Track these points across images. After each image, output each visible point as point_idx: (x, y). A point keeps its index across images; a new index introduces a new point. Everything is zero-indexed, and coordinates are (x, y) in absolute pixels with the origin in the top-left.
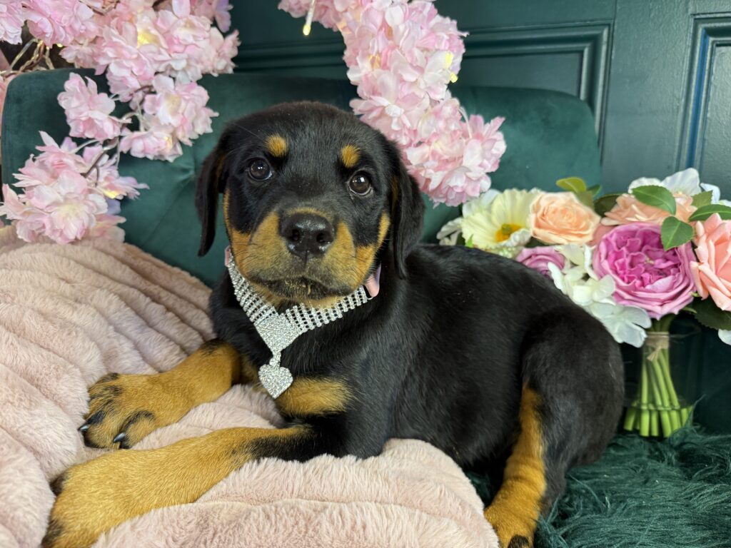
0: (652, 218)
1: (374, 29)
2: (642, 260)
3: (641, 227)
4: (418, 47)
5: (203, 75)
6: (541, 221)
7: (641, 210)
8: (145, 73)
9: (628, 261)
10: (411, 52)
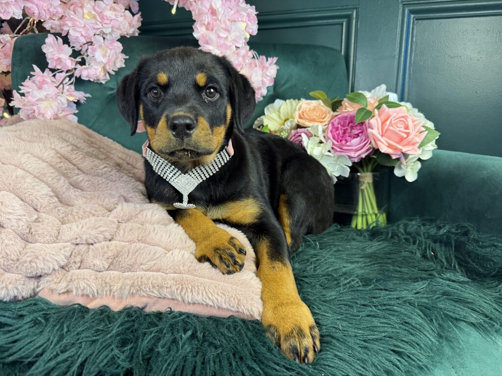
0: (353, 109)
1: (205, 10)
3: (349, 114)
4: (229, 20)
5: (121, 36)
6: (302, 115)
8: (89, 35)
9: (341, 132)
10: (225, 22)
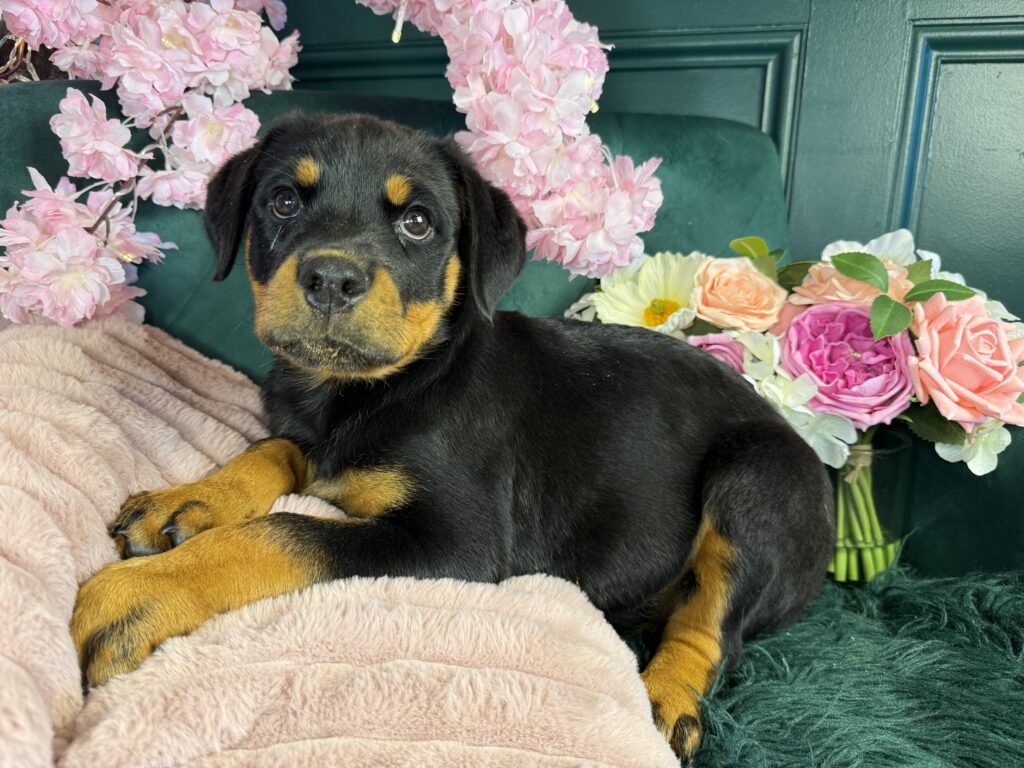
0: (856, 297)
1: (489, 39)
2: (845, 353)
3: (844, 308)
4: (546, 64)
5: (250, 91)
6: (709, 296)
7: (844, 285)
8: (171, 89)
9: (826, 352)
10: (537, 72)
